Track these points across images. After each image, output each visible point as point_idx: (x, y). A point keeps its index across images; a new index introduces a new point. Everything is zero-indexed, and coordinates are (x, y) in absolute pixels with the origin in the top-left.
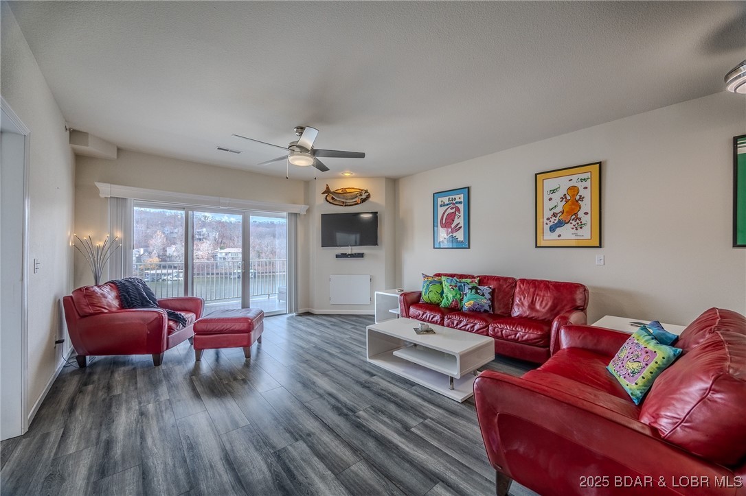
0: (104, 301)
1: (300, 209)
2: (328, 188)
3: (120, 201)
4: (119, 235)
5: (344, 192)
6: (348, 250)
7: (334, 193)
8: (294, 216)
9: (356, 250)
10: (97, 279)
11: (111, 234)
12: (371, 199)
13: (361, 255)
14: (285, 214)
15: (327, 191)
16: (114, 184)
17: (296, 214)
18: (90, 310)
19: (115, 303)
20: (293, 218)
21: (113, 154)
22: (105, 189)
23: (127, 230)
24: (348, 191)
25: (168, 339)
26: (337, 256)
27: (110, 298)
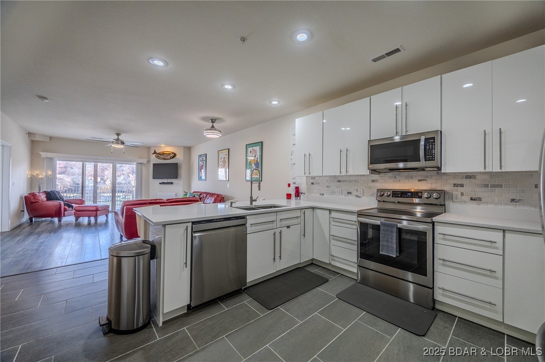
0: (40, 198)
1: (144, 161)
2: (155, 151)
3: (51, 159)
4: (50, 173)
5: (163, 154)
6: (166, 181)
7: (159, 154)
8: (140, 164)
9: (170, 181)
10: (39, 190)
11: (46, 173)
12: (177, 157)
13: (172, 183)
14: (135, 163)
15: (155, 152)
16: (48, 152)
17: (142, 163)
18: (34, 201)
19: (45, 199)
20: (140, 165)
21: (48, 140)
22: (44, 155)
23: (54, 171)
24: (165, 153)
25: (64, 213)
26: (160, 183)
27: (43, 197)
